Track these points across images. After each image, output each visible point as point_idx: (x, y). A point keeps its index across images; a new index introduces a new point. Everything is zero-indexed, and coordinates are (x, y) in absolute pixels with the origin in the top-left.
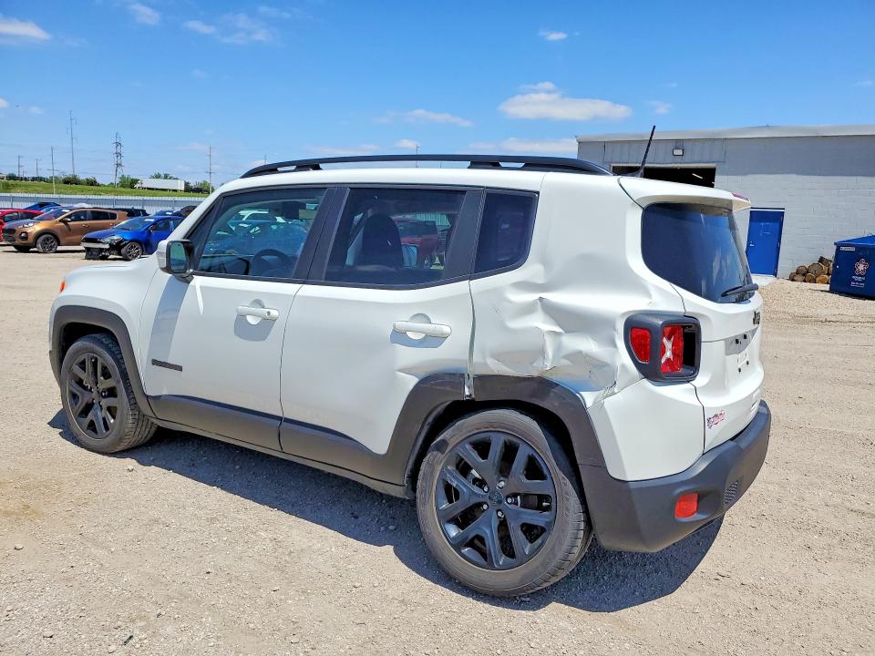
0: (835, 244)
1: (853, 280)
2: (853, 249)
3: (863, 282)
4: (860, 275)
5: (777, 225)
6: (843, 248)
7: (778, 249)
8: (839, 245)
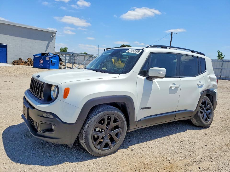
0: (33, 55)
1: (40, 64)
2: (39, 57)
3: (42, 65)
4: (41, 63)
5: (6, 49)
6: (36, 57)
7: (7, 56)
8: (34, 56)
